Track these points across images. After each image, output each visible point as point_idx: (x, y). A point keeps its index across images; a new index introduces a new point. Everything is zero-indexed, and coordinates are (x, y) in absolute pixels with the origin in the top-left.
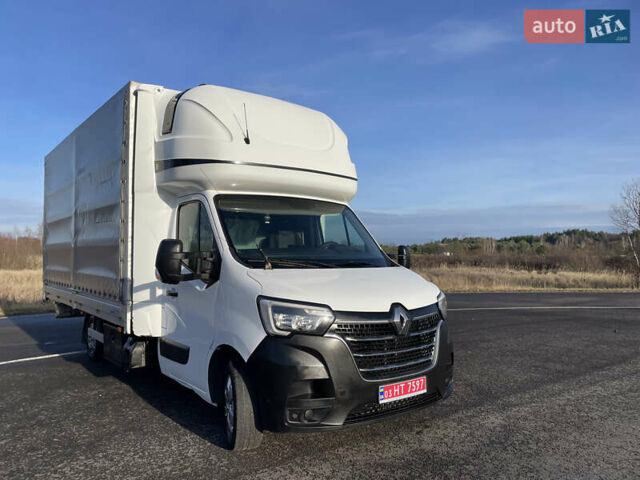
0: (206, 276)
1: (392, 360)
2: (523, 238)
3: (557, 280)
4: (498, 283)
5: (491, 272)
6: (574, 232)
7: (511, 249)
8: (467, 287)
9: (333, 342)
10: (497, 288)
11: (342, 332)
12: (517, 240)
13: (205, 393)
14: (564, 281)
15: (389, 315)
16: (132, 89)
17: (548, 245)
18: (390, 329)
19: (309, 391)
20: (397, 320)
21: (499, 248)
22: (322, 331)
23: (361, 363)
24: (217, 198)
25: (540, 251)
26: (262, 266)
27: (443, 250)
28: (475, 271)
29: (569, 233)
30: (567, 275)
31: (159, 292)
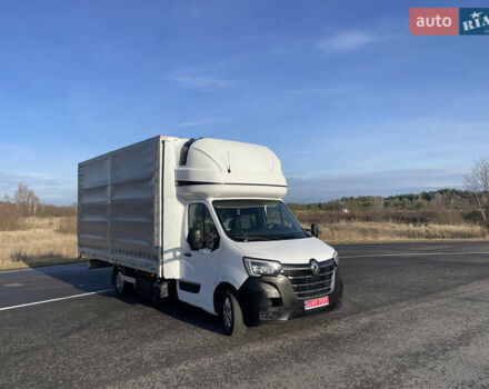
0: (211, 246)
1: (310, 288)
2: (405, 196)
3: (427, 231)
4: (383, 235)
5: (378, 226)
6: (446, 191)
7: (396, 205)
8: (359, 239)
9: (281, 279)
10: (381, 239)
11: (286, 274)
12: (400, 198)
13: (211, 309)
14: (432, 232)
15: (309, 265)
16: (161, 140)
17: (425, 202)
18: (310, 272)
19: (270, 304)
20: (313, 267)
21: (386, 205)
22: (276, 274)
23: (296, 289)
24: (214, 202)
25: (418, 206)
26: (242, 240)
27: (342, 207)
28: (366, 225)
29: (441, 192)
30: (436, 227)
31: (178, 254)
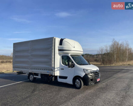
9: (93, 74)
16: (54, 38)
19: (90, 80)
23: (95, 77)
24: (71, 55)
31: (59, 69)
